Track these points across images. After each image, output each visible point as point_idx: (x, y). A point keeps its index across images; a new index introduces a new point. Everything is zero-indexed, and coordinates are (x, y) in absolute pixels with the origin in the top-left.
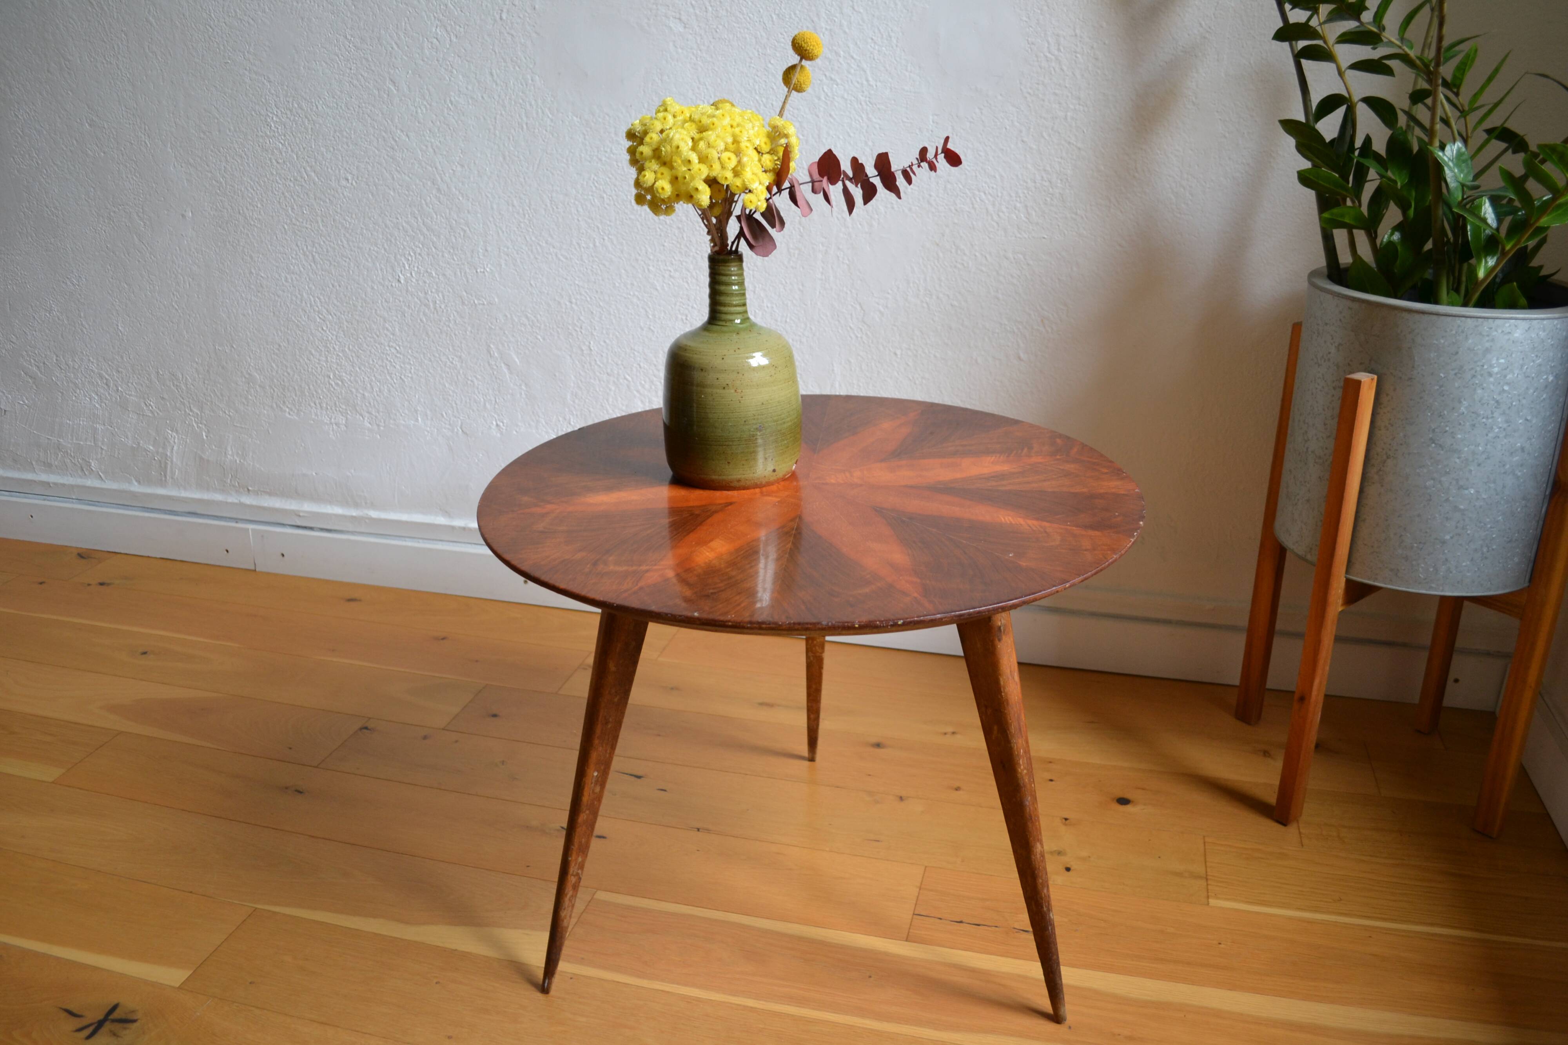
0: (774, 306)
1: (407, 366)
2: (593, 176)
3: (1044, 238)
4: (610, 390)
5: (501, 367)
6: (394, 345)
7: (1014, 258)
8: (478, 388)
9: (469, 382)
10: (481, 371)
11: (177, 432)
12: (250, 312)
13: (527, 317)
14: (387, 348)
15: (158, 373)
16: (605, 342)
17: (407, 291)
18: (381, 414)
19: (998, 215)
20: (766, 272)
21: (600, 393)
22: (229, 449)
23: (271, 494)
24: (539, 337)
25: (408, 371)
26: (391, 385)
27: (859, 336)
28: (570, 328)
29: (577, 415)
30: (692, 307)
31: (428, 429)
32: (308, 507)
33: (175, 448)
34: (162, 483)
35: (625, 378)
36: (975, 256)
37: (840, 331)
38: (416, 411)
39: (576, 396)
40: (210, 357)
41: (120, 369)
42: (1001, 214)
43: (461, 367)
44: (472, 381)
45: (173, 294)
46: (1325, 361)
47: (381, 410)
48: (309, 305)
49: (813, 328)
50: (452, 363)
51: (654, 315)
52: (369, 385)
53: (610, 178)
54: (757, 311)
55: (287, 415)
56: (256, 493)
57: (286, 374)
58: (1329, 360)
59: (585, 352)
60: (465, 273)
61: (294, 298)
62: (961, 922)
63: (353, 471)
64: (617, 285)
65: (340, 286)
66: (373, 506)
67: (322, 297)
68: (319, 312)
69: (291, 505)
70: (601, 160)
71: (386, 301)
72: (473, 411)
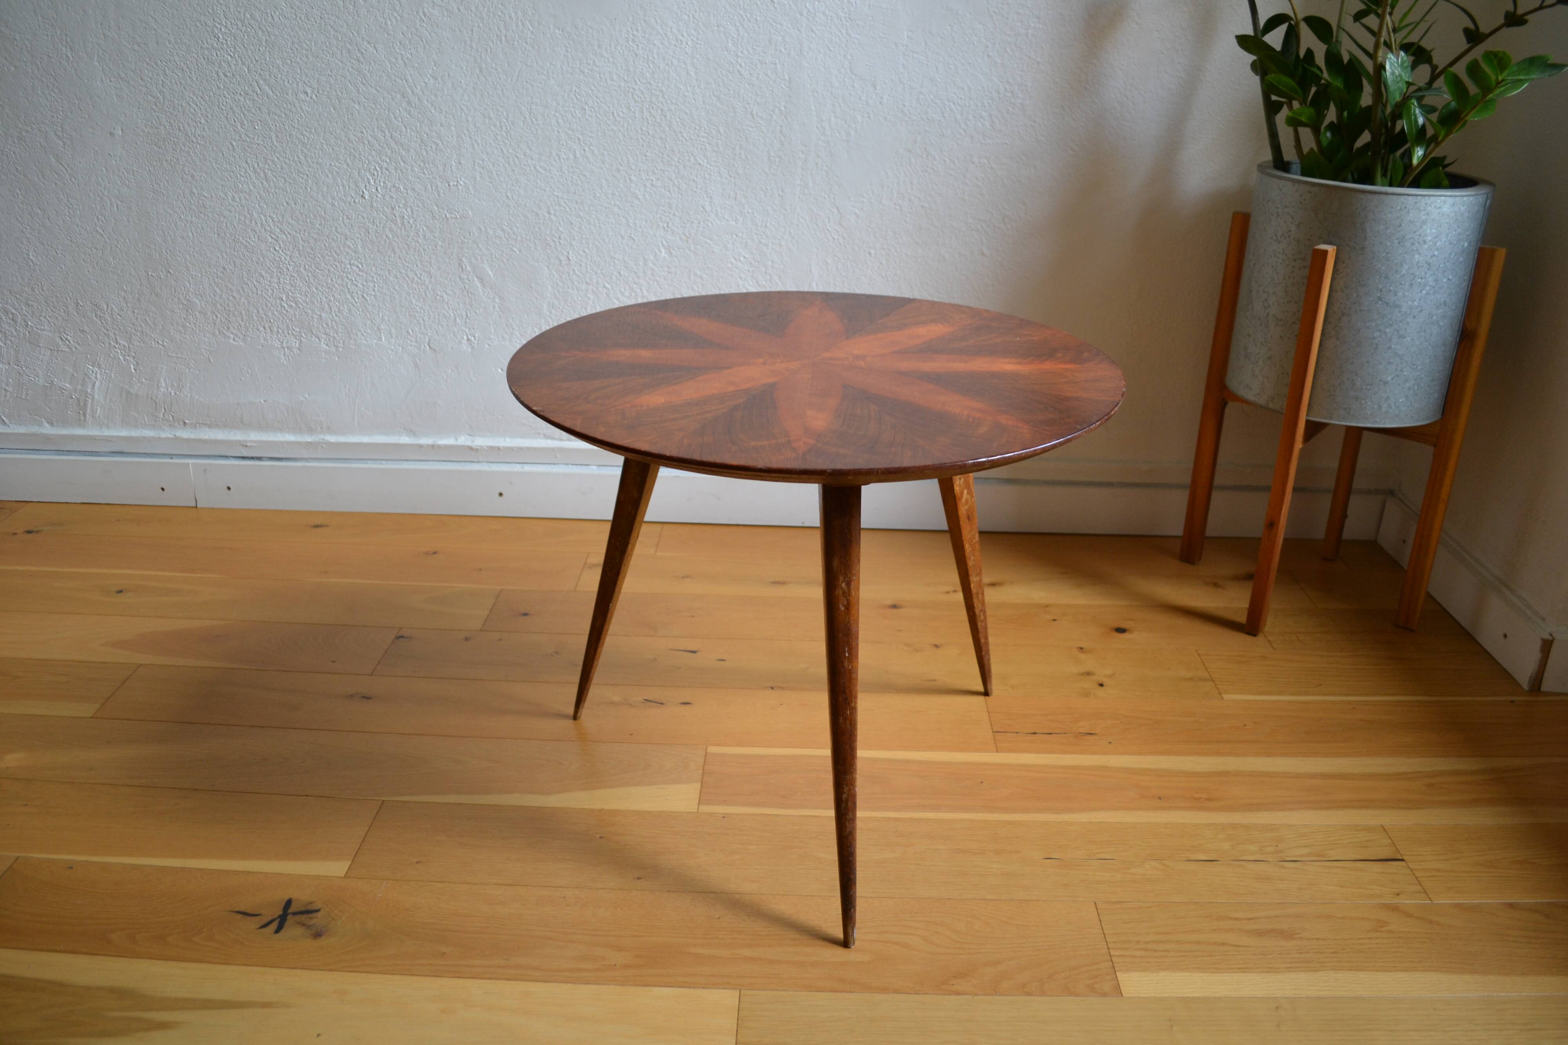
0: (755, 211)
1: (370, 284)
2: (574, 88)
3: (1006, 144)
4: (589, 299)
5: (473, 280)
6: (356, 263)
7: (979, 163)
8: (447, 303)
9: (438, 298)
10: (452, 286)
11: (99, 367)
12: (190, 235)
13: (503, 230)
14: (348, 266)
15: (77, 304)
16: (584, 251)
17: (372, 206)
18: (340, 334)
19: (966, 123)
20: (747, 179)
21: (578, 302)
22: (162, 381)
23: (210, 426)
24: (515, 249)
25: (371, 289)
26: (352, 304)
27: (836, 237)
28: (548, 239)
30: (674, 215)
31: (392, 347)
32: (254, 436)
33: (97, 384)
34: (81, 422)
36: (945, 161)
37: (818, 234)
38: (379, 329)
39: (553, 307)
40: (141, 284)
41: (31, 303)
42: (968, 122)
43: (430, 282)
44: (442, 297)
45: (98, 219)
46: (1285, 238)
47: (340, 330)
48: (259, 225)
49: (792, 232)
50: (420, 279)
51: (635, 224)
52: (326, 306)
53: (592, 90)
54: (738, 217)
55: (232, 341)
56: (194, 426)
57: (231, 298)
58: (1289, 236)
59: (563, 262)
60: (437, 187)
61: (243, 218)
62: (1035, 733)
63: (307, 395)
64: (598, 195)
65: (295, 204)
66: (329, 430)
67: (274, 216)
68: (271, 232)
69: (237, 436)
70: (583, 72)
71: (348, 217)
72: (442, 326)
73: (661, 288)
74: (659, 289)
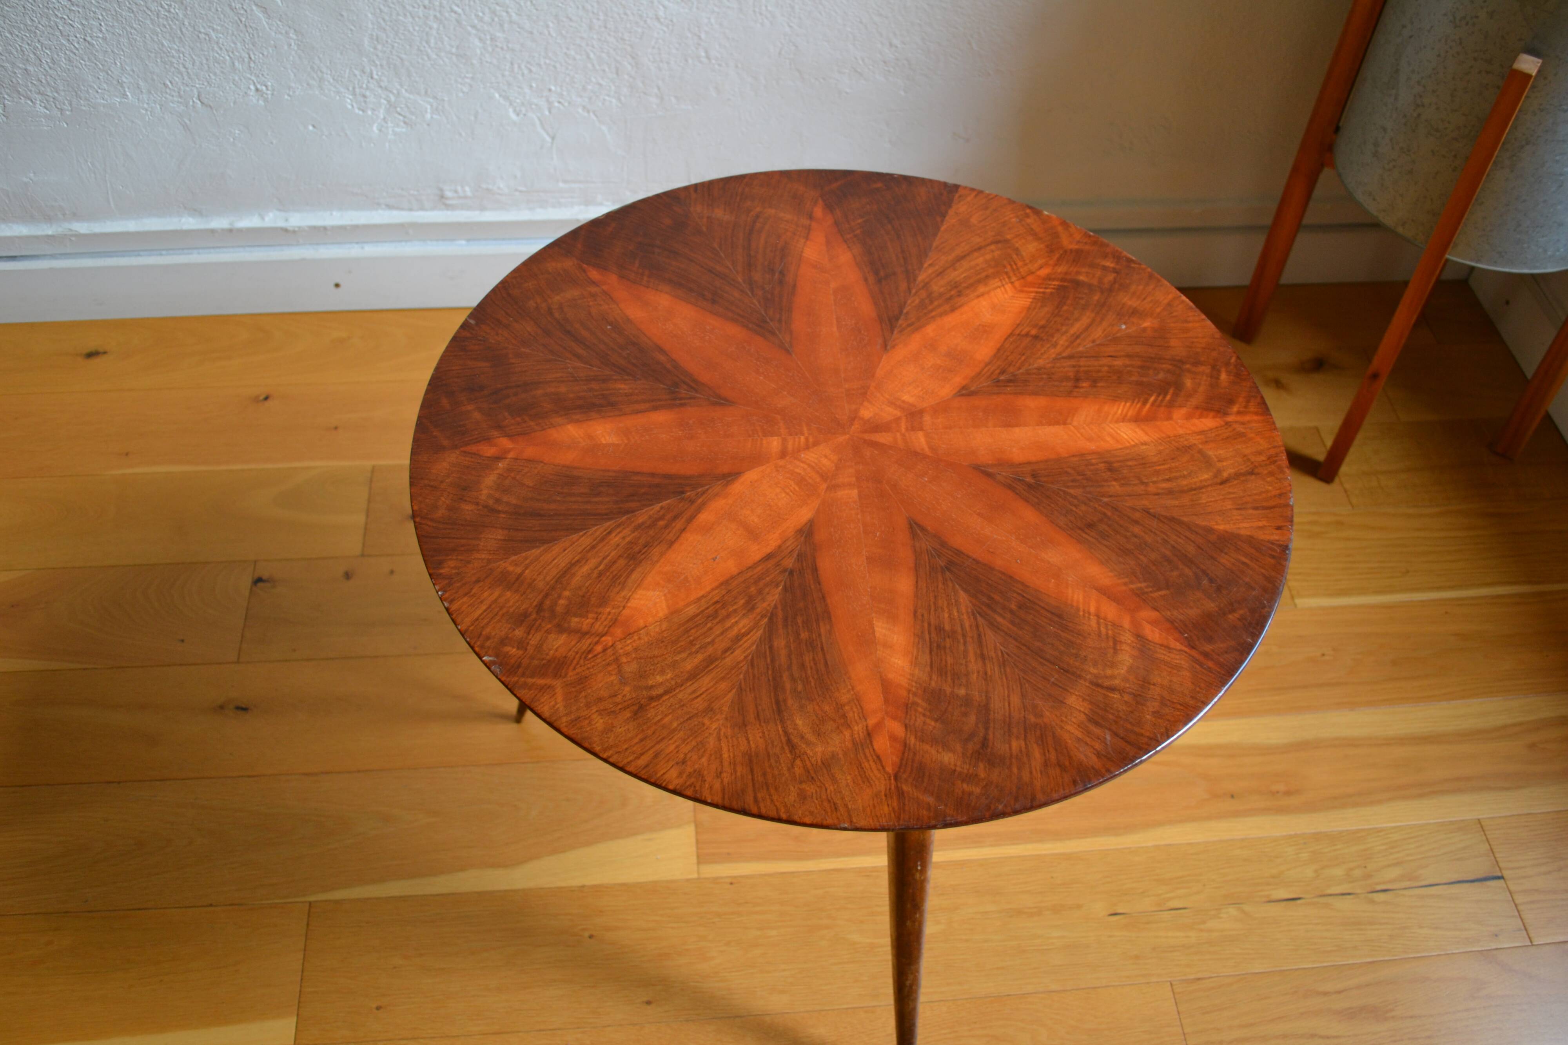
1: (92, 22)
4: (431, 28)
5: (252, 10)
8: (217, 43)
9: (202, 36)
10: (219, 18)
18: (62, 93)
21: (416, 33)
25: (95, 30)
26: (72, 52)
29: (381, 66)
31: (146, 106)
35: (452, 11)
38: (119, 83)
39: (377, 40)
43: (185, 15)
44: (207, 34)
47: (61, 88)
50: (169, 12)
52: (32, 56)
63: (32, 175)
66: (76, 216)
72: (215, 74)
73: (537, 10)
74: (535, 11)
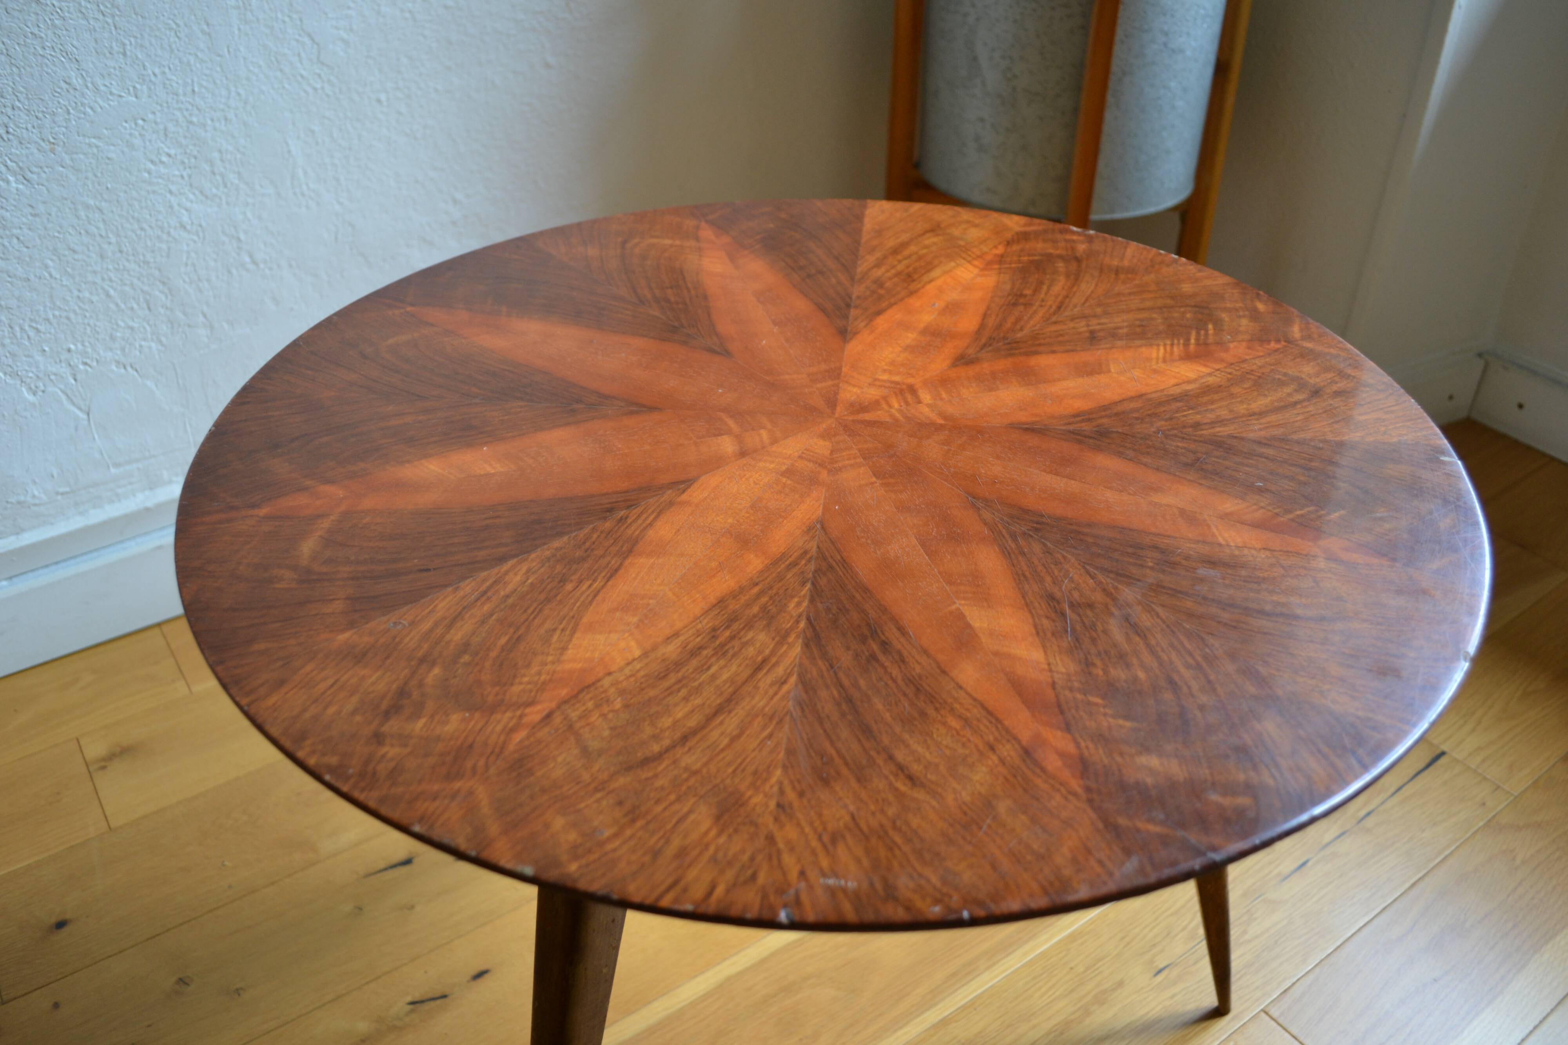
0: (167, 70)
27: (318, 86)
37: (287, 86)
49: (242, 92)
54: (138, 86)
